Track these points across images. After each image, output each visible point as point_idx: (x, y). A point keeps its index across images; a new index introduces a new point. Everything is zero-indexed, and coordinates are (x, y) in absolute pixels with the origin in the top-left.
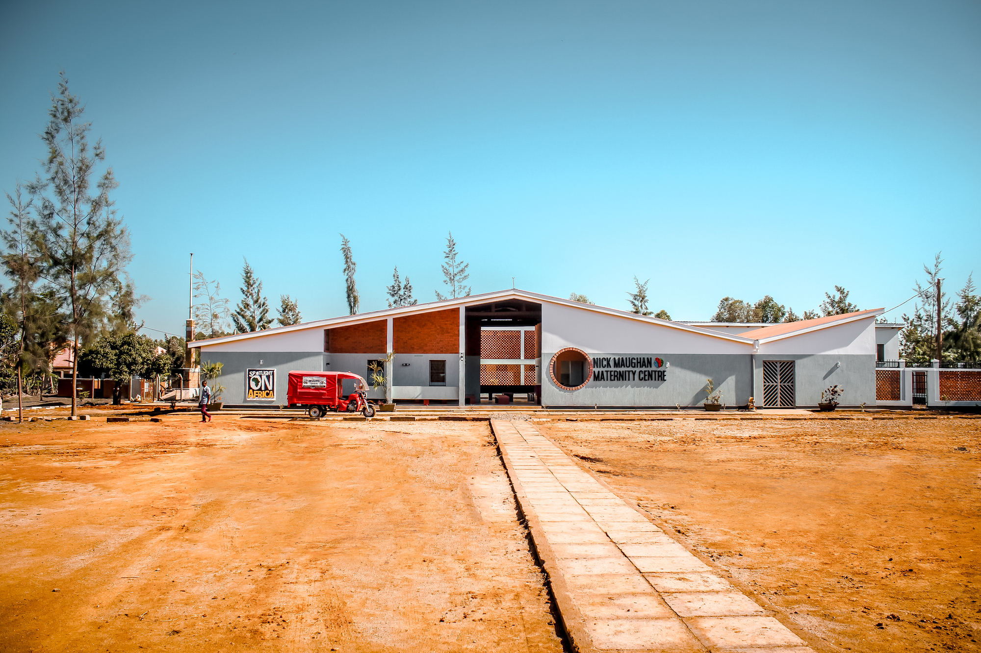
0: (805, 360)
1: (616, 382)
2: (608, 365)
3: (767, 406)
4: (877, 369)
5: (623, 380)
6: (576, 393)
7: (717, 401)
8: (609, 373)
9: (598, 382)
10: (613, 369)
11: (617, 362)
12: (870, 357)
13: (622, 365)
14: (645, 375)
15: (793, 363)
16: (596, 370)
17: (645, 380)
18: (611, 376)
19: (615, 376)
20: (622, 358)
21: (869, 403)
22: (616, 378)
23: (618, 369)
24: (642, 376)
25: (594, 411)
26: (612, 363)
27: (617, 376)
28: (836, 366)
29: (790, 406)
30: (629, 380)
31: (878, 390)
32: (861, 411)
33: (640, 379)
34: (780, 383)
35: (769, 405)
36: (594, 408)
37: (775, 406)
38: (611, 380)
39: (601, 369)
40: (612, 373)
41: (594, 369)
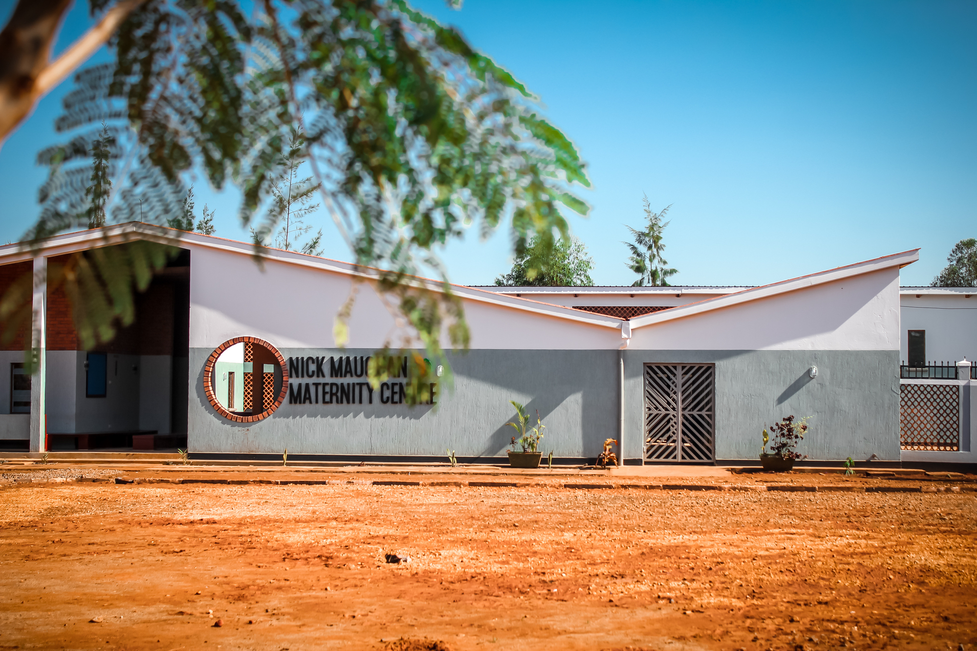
0: (737, 361)
1: (334, 406)
2: (320, 372)
3: (653, 459)
4: (902, 381)
5: (348, 402)
6: (255, 427)
7: (533, 447)
8: (320, 388)
9: (298, 407)
10: (328, 379)
11: (337, 365)
12: (889, 356)
13: (346, 372)
14: (393, 393)
15: (711, 367)
16: (295, 381)
17: (393, 402)
18: (324, 393)
19: (332, 395)
20: (348, 358)
21: (883, 456)
22: (334, 398)
23: (339, 381)
24: (387, 393)
25: (282, 464)
26: (326, 368)
27: (336, 394)
28: (808, 375)
29: (705, 460)
30: (361, 402)
31: (907, 427)
32: (844, 472)
33: (384, 402)
34: (684, 409)
35: (658, 457)
36: (280, 457)
37: (670, 459)
38: (324, 402)
39: (305, 380)
40: (328, 389)
41: (291, 381)
